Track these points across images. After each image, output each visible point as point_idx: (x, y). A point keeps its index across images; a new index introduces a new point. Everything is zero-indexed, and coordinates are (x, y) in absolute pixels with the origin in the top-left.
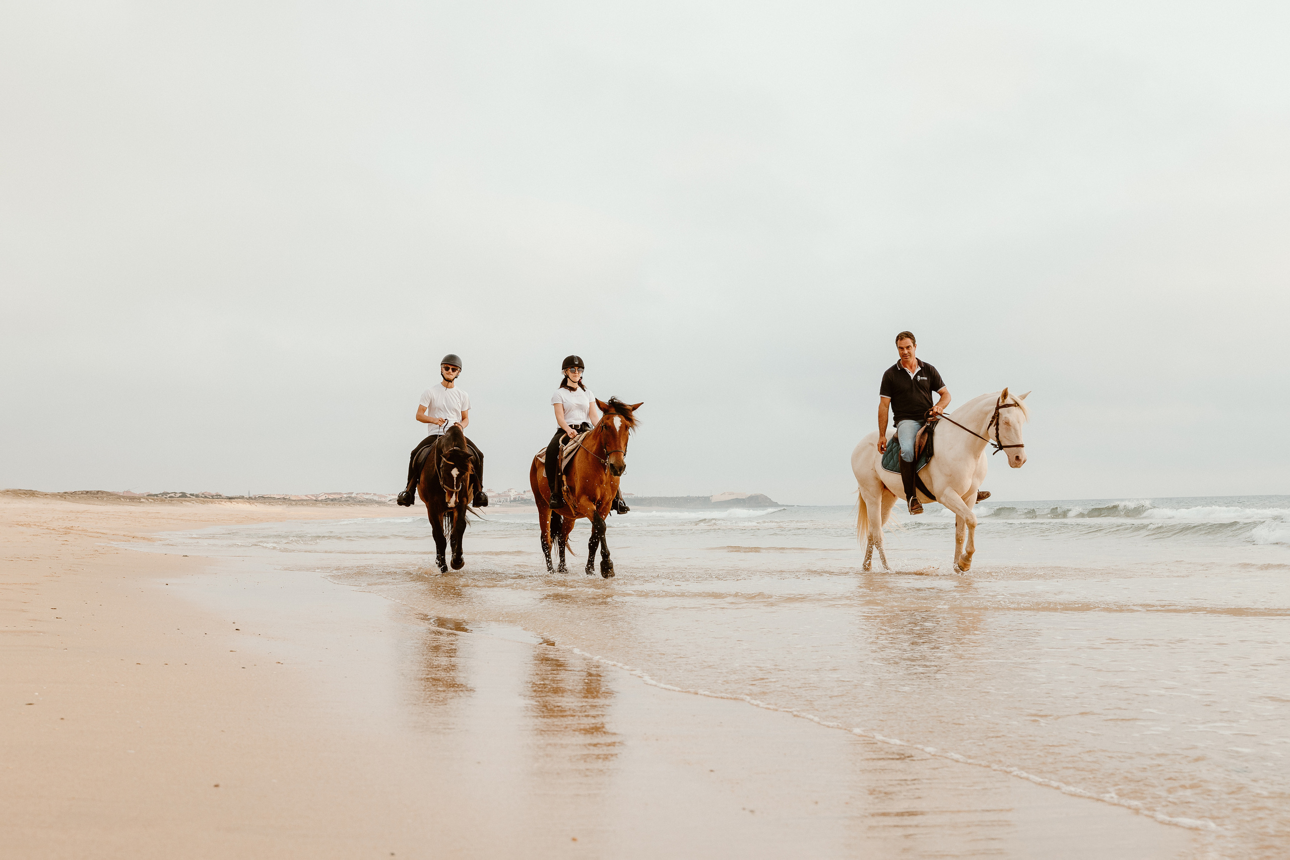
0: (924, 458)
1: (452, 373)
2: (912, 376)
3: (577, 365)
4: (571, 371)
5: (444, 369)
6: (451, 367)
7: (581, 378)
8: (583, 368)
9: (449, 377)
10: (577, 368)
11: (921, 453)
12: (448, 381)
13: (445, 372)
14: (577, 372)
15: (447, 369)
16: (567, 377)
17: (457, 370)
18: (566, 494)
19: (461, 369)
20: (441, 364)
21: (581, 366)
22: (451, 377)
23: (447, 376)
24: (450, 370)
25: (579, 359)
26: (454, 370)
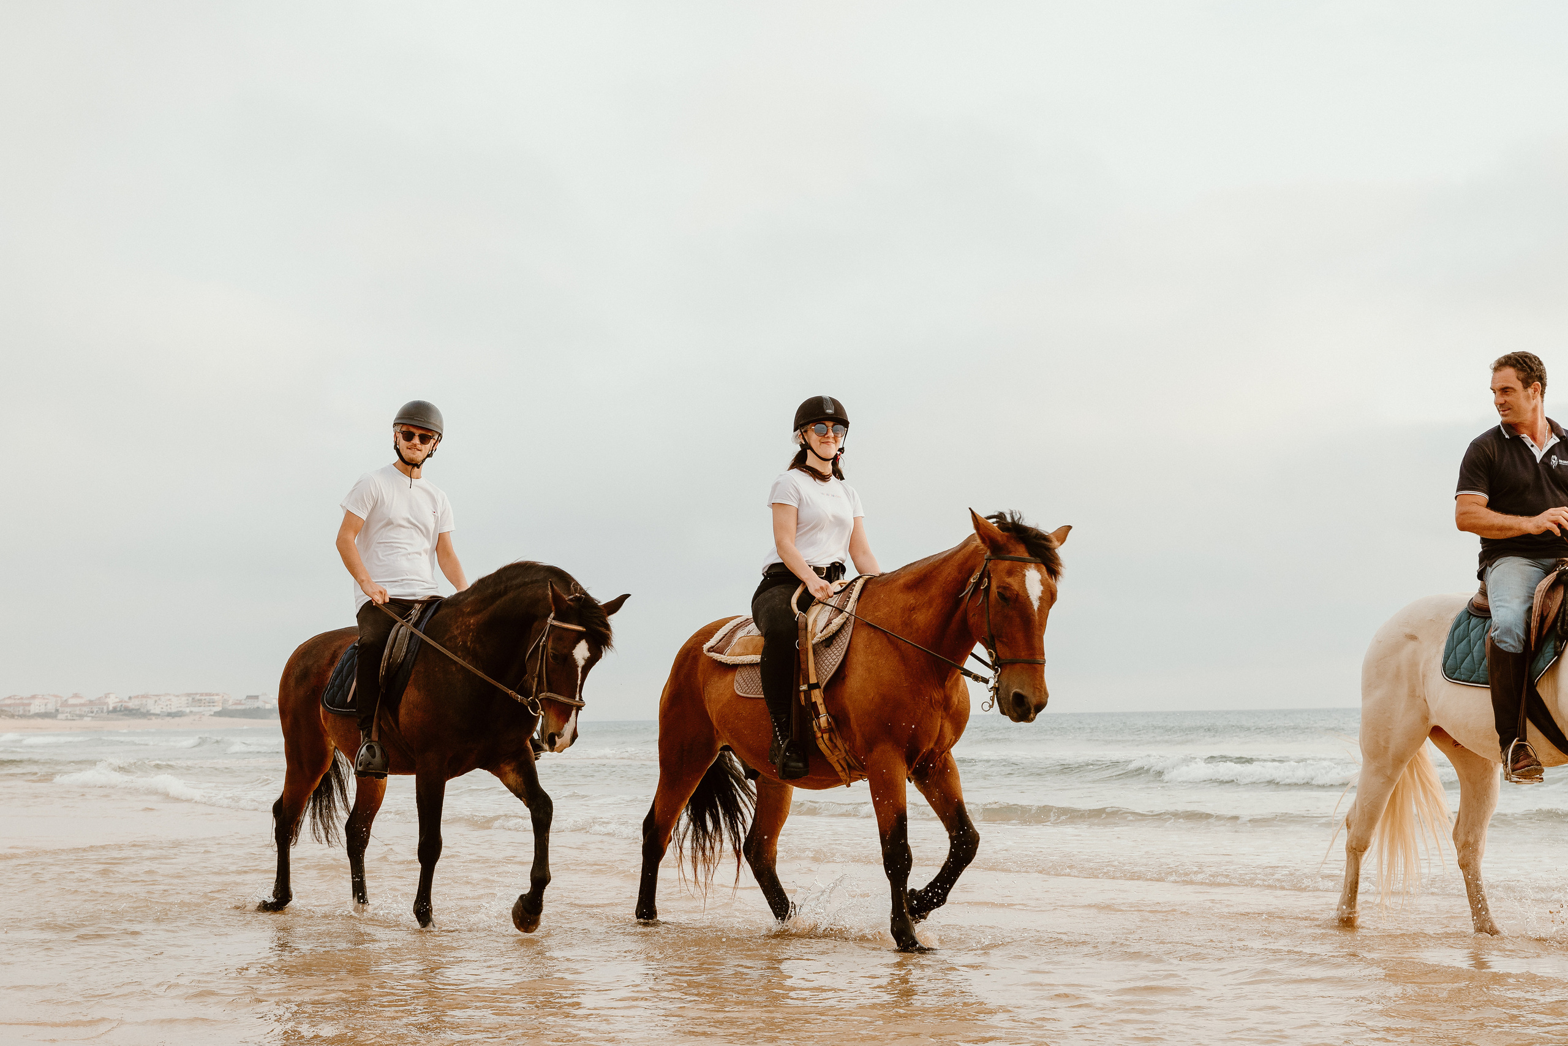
0: (1552, 645)
1: (419, 446)
2: (1539, 454)
3: (830, 418)
4: (818, 433)
5: (400, 436)
6: (417, 432)
7: (841, 450)
8: (846, 424)
9: (412, 456)
10: (830, 424)
11: (1545, 632)
12: (409, 465)
13: (403, 444)
14: (831, 434)
15: (408, 437)
16: (806, 447)
17: (431, 438)
18: (826, 736)
19: (440, 435)
20: (395, 424)
21: (840, 420)
22: (418, 456)
23: (407, 454)
24: (416, 441)
25: (835, 402)
26: (424, 439)
